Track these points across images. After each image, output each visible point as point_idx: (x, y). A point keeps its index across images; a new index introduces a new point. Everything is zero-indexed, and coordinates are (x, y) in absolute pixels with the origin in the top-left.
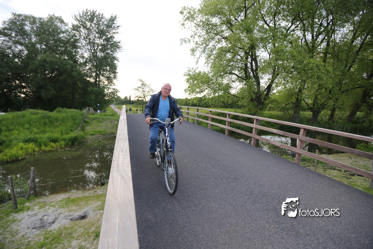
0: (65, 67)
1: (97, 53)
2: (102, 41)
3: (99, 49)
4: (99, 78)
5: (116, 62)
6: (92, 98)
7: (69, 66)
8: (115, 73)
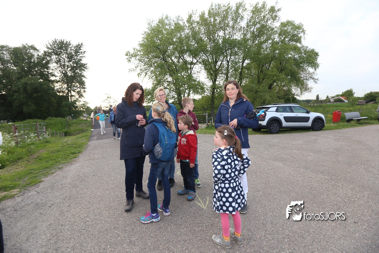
0: (42, 87)
1: (67, 73)
2: (72, 63)
3: (69, 70)
4: (71, 93)
5: (84, 79)
6: (67, 110)
7: (45, 86)
8: (85, 88)
